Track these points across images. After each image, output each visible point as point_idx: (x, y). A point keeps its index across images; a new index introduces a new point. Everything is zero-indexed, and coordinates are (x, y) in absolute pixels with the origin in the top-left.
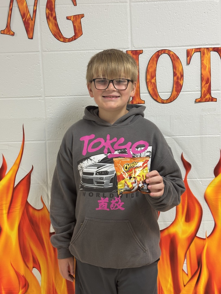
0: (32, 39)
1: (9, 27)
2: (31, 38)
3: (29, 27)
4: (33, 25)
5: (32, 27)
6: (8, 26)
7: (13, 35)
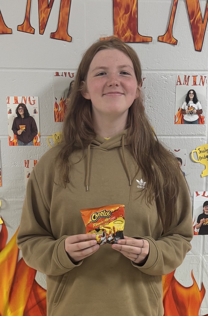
0: (200, 51)
1: (171, 31)
2: (200, 49)
3: (198, 33)
4: (203, 30)
5: (202, 33)
6: (169, 30)
7: (175, 43)
